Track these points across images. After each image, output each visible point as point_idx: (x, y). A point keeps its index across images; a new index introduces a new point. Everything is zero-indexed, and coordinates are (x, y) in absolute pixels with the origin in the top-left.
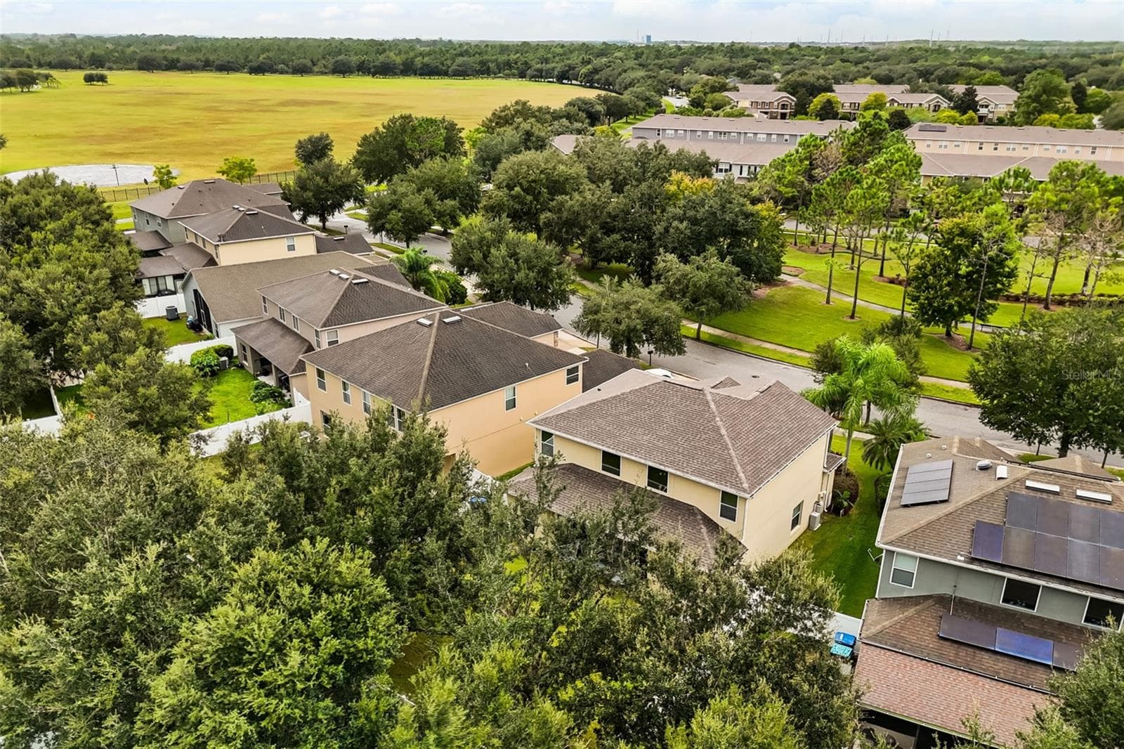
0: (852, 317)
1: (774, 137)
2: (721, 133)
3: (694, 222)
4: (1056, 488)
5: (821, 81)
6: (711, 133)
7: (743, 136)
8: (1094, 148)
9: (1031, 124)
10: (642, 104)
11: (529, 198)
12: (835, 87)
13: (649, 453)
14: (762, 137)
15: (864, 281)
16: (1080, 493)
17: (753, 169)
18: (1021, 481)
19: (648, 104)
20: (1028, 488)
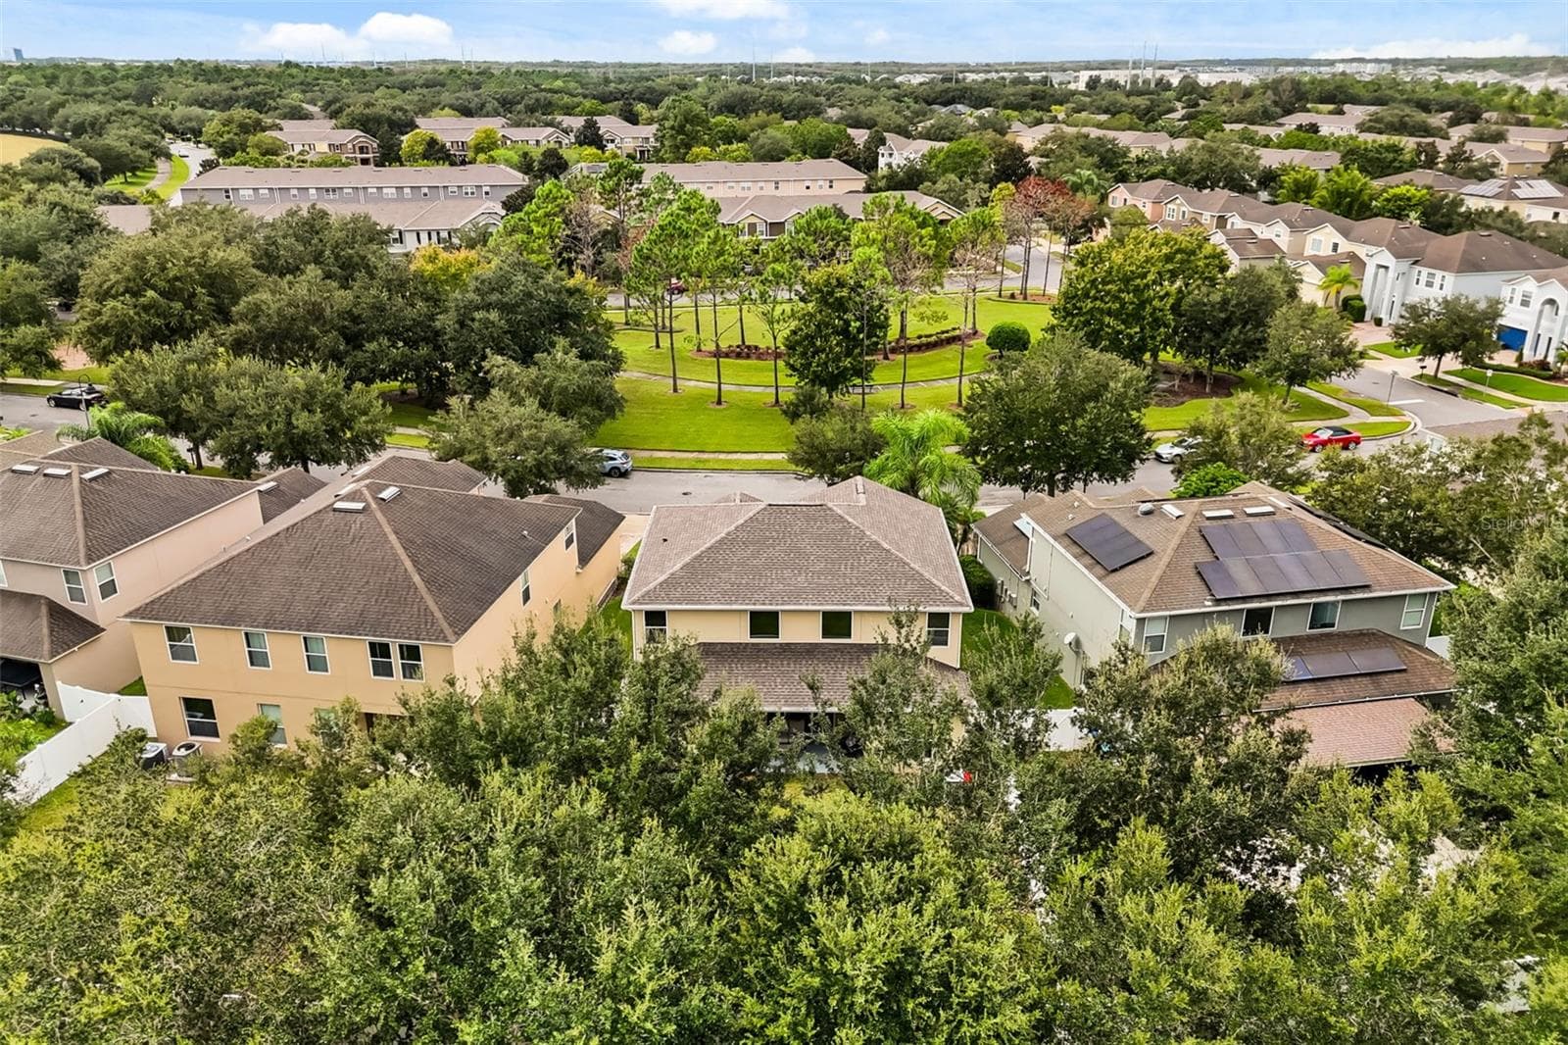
0: (719, 402)
1: (407, 191)
2: (327, 190)
3: (505, 308)
4: (1228, 512)
5: (399, 114)
6: (312, 191)
7: (361, 192)
8: (777, 183)
9: (684, 161)
10: (146, 154)
11: (178, 306)
12: (419, 121)
13: (819, 594)
14: (390, 192)
15: (683, 359)
16: (1249, 511)
17: (444, 235)
18: (1199, 514)
19: (154, 153)
20: (1208, 518)
